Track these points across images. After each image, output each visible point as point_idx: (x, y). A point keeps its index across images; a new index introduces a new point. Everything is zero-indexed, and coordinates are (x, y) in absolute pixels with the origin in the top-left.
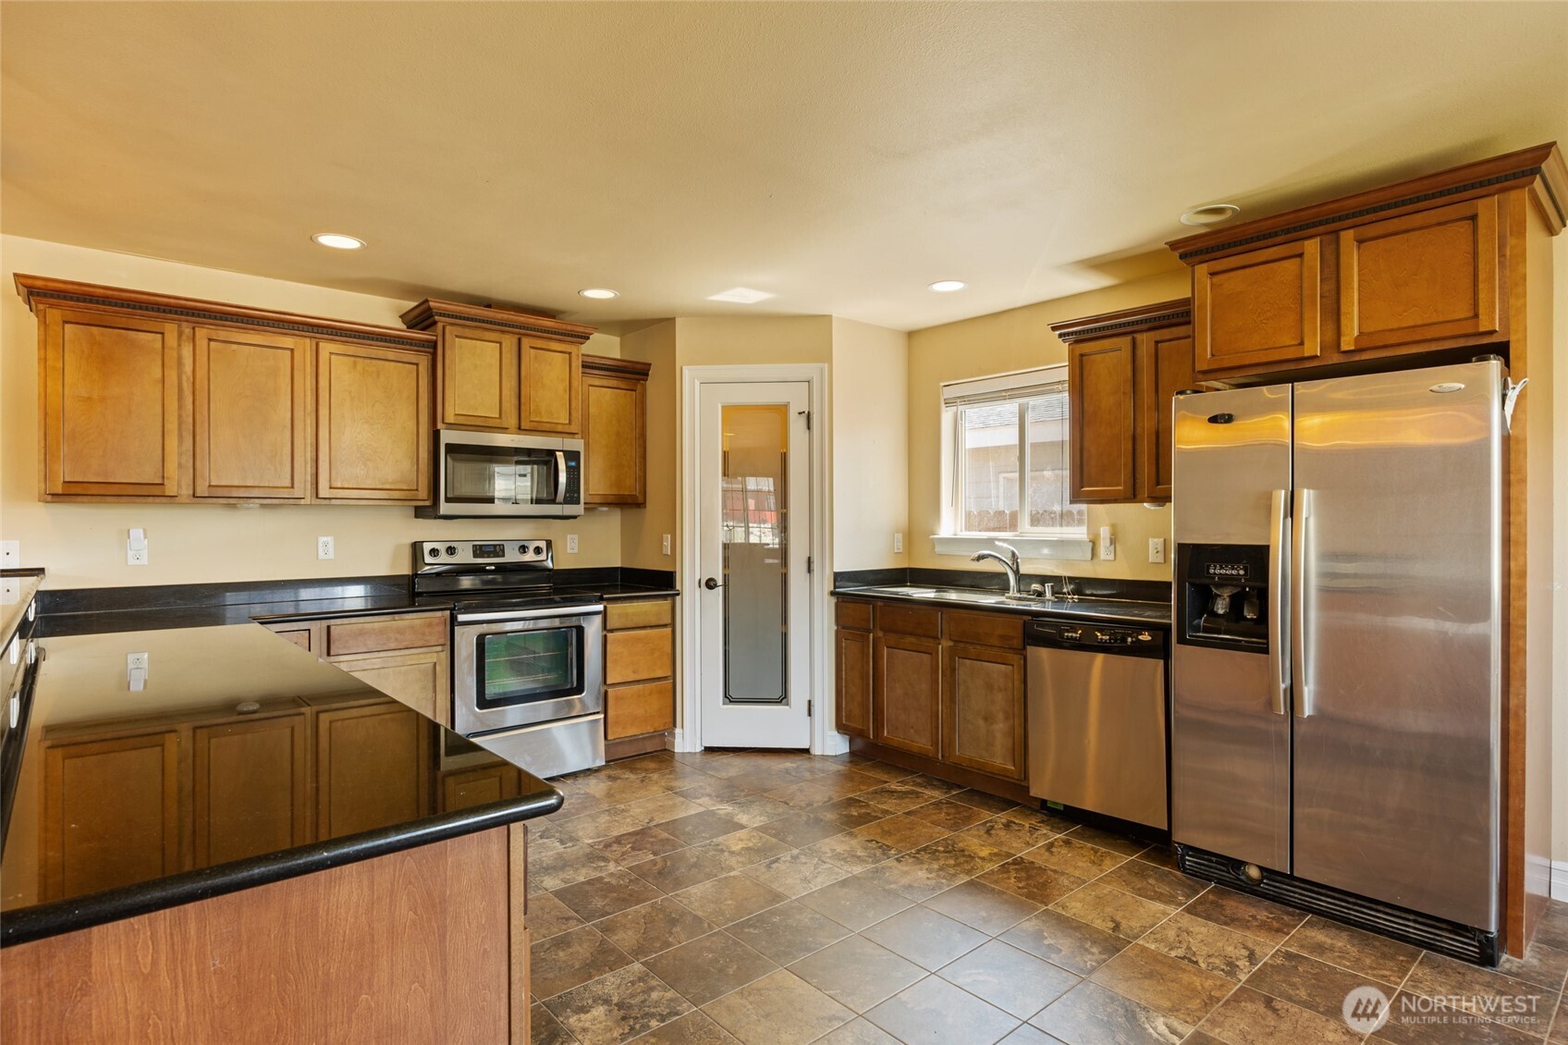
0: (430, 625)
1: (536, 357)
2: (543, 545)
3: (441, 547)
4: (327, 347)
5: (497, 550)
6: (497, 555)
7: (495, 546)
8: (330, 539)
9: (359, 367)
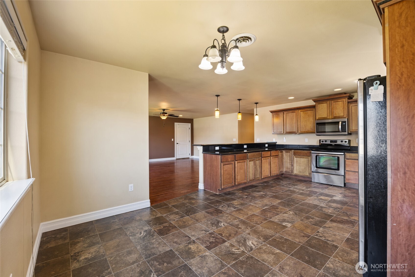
0: (308, 153)
1: (335, 104)
2: (347, 141)
3: (324, 141)
4: (300, 111)
5: (336, 141)
6: (335, 142)
7: (335, 141)
8: (307, 139)
9: (304, 113)
